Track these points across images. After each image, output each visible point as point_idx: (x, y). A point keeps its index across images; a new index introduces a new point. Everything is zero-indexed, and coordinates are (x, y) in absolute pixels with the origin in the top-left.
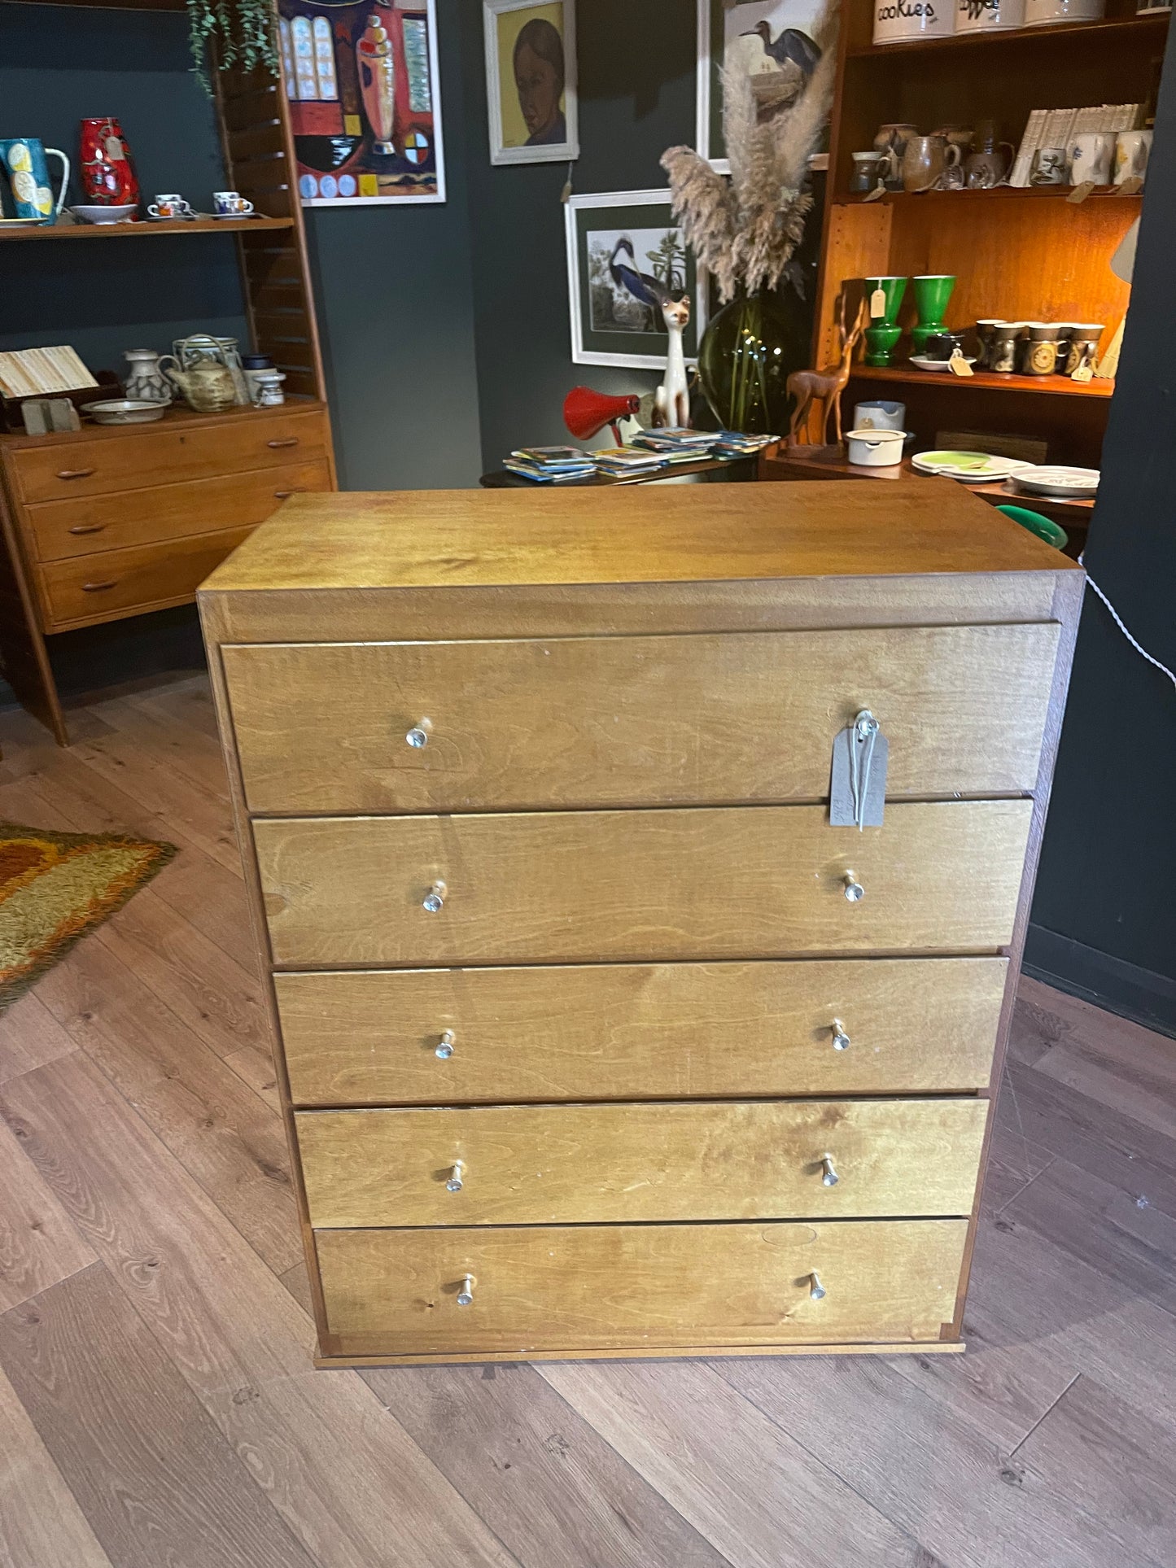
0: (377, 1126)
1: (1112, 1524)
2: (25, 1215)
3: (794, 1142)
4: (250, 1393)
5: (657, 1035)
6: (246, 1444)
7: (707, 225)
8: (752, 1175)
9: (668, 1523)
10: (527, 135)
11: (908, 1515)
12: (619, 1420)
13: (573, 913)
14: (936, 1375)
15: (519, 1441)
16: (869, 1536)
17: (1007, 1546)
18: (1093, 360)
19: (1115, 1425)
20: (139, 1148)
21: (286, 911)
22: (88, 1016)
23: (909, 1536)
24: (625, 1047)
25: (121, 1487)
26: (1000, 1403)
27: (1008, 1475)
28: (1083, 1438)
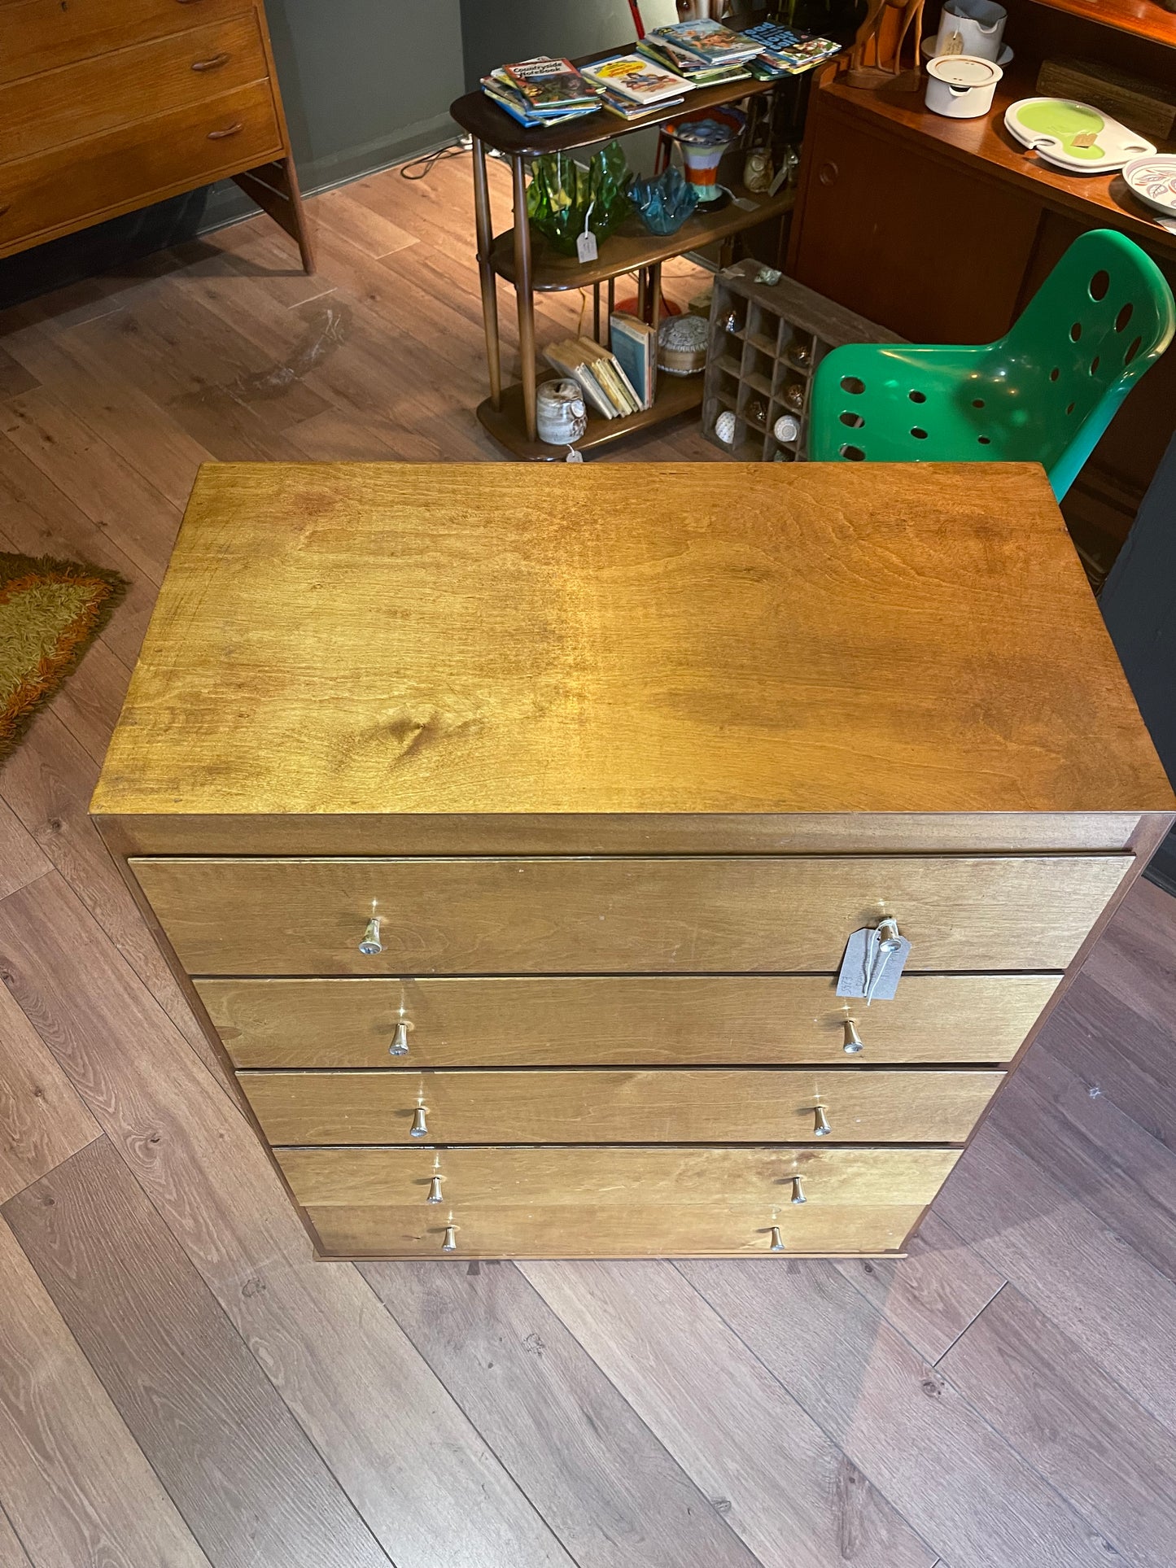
0: (357, 1156)
1: (1012, 1440)
2: (26, 1079)
3: (767, 1169)
4: (257, 1286)
5: (636, 1111)
6: (257, 1339)
9: (630, 1426)
11: (838, 1424)
12: (589, 1318)
13: (552, 1040)
14: (876, 1278)
15: (501, 1340)
16: (802, 1444)
17: (921, 1458)
19: (1029, 1337)
21: (241, 1037)
22: (57, 825)
23: (837, 1445)
24: (603, 1117)
25: (148, 1383)
26: (932, 1311)
27: (929, 1386)
28: (1000, 1350)
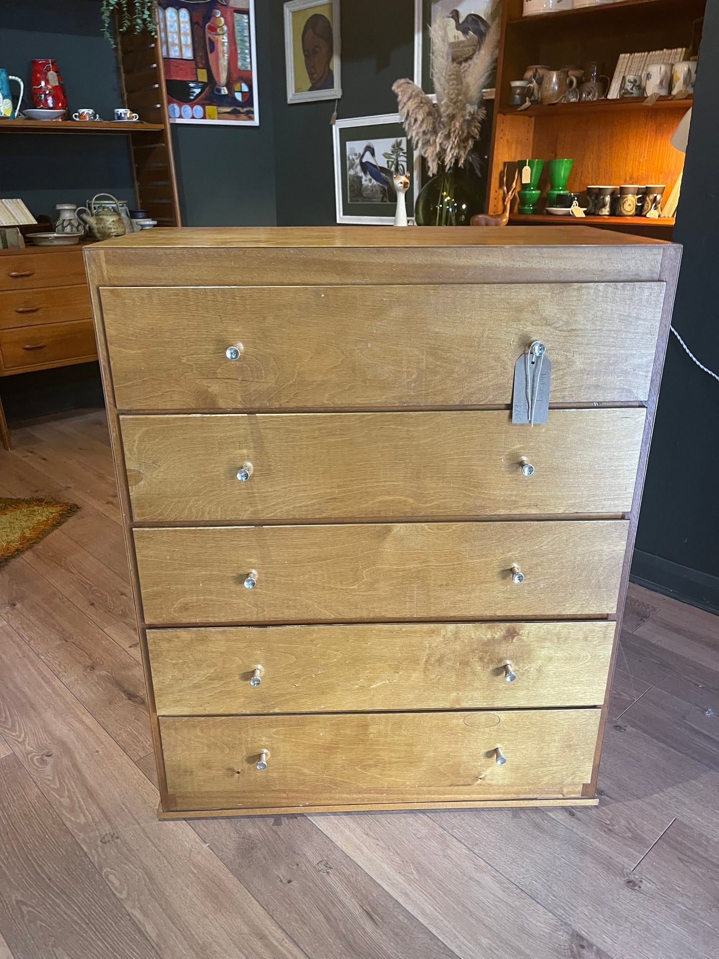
0: (204, 640)
1: (703, 914)
3: (486, 652)
4: (112, 837)
5: (394, 575)
6: (109, 869)
7: (421, 126)
8: (457, 676)
9: (401, 918)
10: (310, 85)
11: (565, 910)
12: (366, 850)
13: (339, 486)
14: (579, 819)
15: (298, 865)
16: (539, 924)
17: (633, 929)
18: (659, 206)
19: (700, 850)
20: (44, 684)
21: (142, 483)
22: (14, 605)
23: (566, 924)
24: (372, 584)
25: (19, 898)
26: (623, 838)
27: (631, 884)
28: (680, 859)
